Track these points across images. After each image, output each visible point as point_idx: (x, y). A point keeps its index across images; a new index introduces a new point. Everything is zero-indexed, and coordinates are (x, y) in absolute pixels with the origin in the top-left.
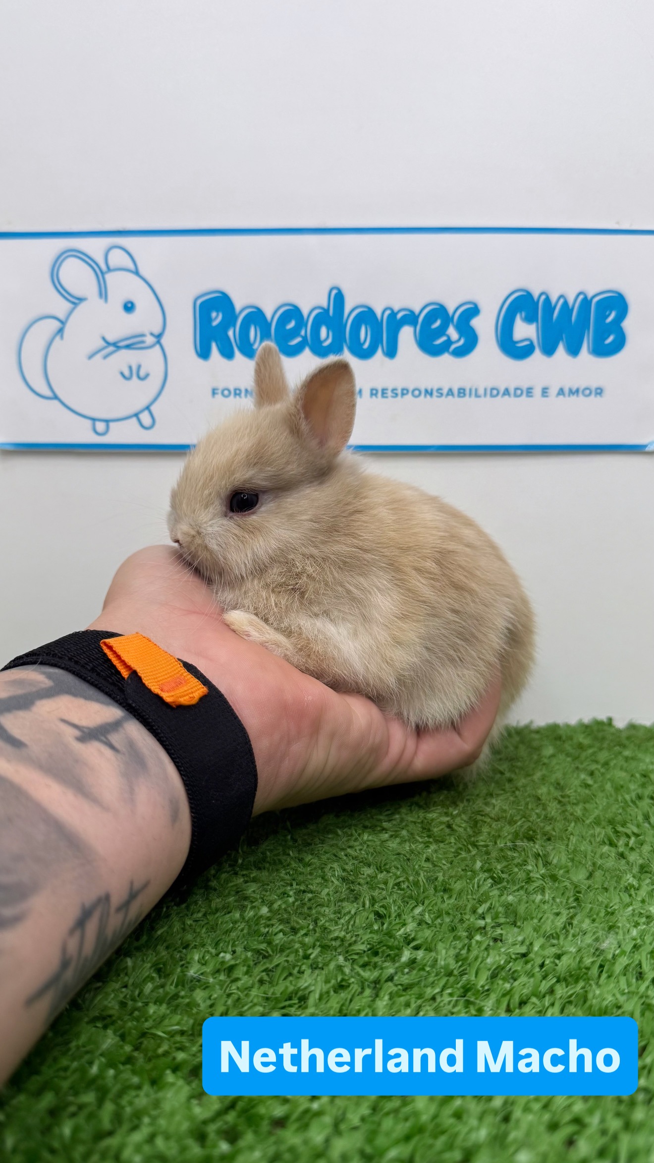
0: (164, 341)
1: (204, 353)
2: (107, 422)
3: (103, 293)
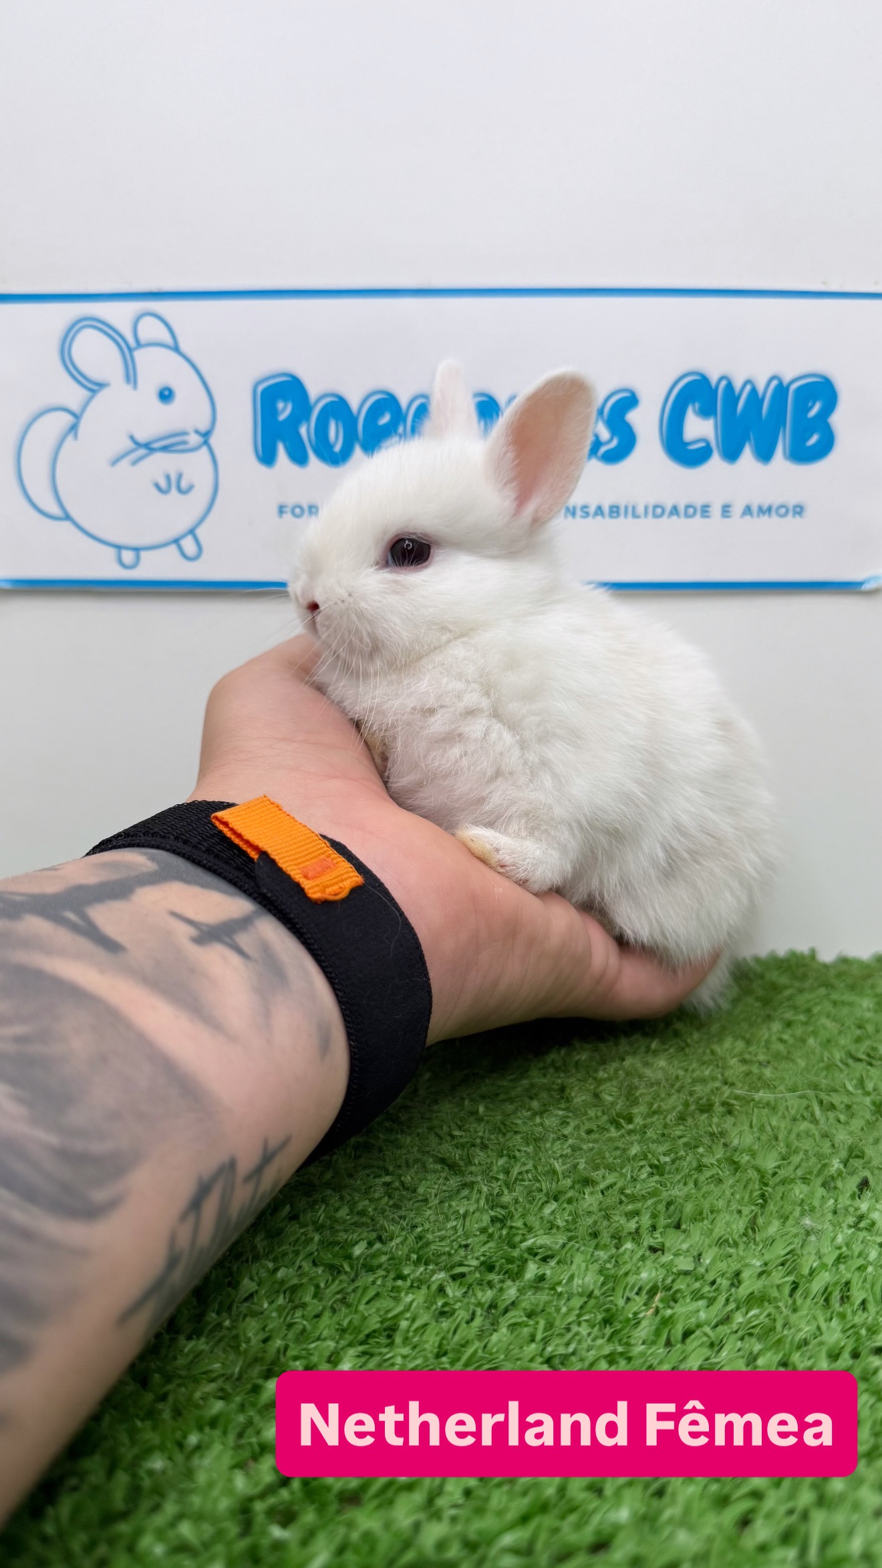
0: (213, 441)
1: (267, 457)
2: (137, 550)
3: (131, 376)
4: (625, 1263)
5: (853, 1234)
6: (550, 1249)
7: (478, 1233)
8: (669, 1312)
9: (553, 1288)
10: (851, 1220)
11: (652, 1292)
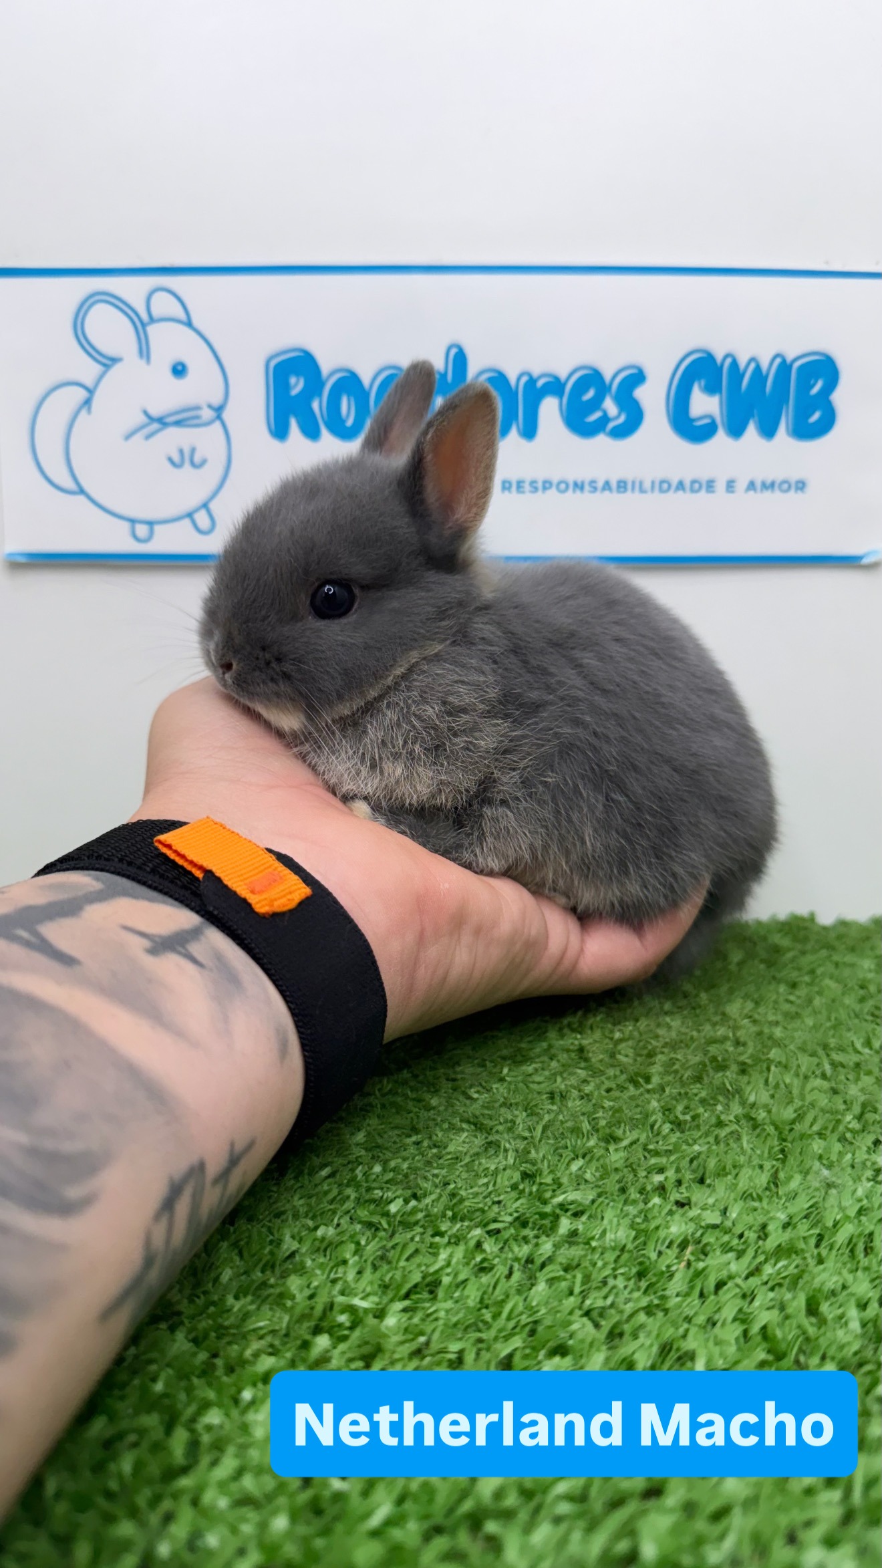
1: (279, 431)
2: (151, 524)
3: (144, 351)
4: (654, 1218)
5: (872, 1186)
6: (580, 1204)
7: (509, 1190)
8: (701, 1265)
9: (588, 1243)
10: (869, 1173)
11: (683, 1245)
